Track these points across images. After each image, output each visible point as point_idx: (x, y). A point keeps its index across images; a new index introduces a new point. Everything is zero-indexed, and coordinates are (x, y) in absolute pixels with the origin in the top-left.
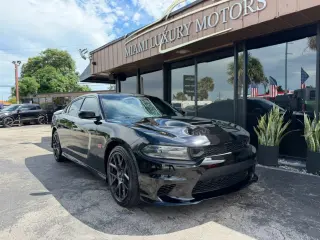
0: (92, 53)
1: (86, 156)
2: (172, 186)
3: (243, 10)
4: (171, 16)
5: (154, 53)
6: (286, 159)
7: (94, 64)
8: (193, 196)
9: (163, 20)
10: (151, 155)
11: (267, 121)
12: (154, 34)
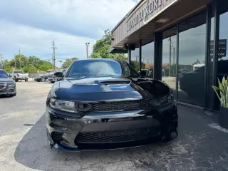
5: (141, 25)
8: (76, 144)
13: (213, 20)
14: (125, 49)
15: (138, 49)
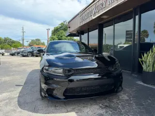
7: (69, 28)
8: (64, 96)
9: (94, 1)
13: (137, 17)
14: (77, 34)
15: (87, 34)
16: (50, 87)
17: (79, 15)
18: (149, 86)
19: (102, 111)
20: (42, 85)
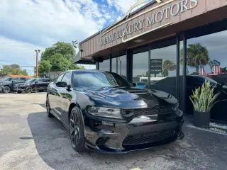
0: (81, 44)
1: (60, 113)
2: (107, 138)
3: (180, 8)
4: (130, 16)
5: (119, 42)
6: (217, 123)
7: (82, 51)
8: (124, 147)
9: (125, 19)
10: (93, 114)
11: (200, 92)
12: (119, 29)
16: (101, 135)
17: (100, 35)
18: (203, 129)
19: (172, 163)
20: (86, 132)
